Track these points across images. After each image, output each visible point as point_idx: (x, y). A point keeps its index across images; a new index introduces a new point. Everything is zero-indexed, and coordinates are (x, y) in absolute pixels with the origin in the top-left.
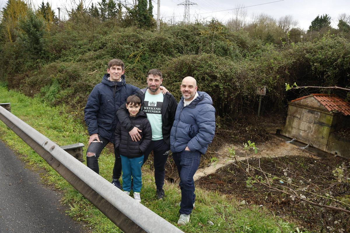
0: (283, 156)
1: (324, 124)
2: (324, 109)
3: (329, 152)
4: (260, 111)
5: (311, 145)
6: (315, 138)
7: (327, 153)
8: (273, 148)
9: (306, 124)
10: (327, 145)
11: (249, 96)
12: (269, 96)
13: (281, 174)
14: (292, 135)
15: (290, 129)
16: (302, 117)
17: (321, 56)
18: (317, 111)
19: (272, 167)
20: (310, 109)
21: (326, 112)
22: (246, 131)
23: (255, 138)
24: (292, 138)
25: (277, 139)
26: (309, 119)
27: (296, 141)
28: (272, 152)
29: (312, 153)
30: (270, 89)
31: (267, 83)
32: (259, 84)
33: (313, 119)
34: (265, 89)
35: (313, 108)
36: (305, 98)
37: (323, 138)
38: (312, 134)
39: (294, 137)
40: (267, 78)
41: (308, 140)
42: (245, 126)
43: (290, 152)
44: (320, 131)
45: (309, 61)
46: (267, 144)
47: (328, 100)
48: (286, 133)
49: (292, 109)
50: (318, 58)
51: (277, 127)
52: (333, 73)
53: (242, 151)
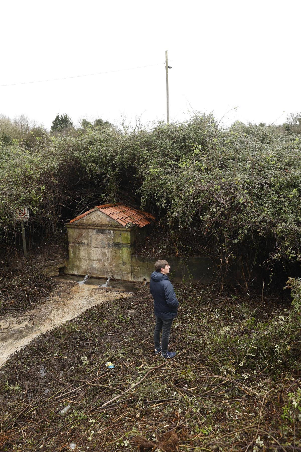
0: (84, 309)
1: (121, 244)
2: (116, 224)
3: (136, 280)
4: (27, 246)
5: (112, 278)
6: (115, 266)
7: (134, 282)
8: (65, 300)
9: (98, 251)
10: (132, 272)
11: (5, 228)
12: (36, 220)
13: (101, 348)
14: (82, 270)
15: (77, 263)
16: (89, 241)
17: (94, 153)
18: (108, 229)
19: (82, 340)
20: (98, 228)
21: (120, 228)
22: (13, 287)
23: (31, 294)
24: (83, 274)
25: (64, 283)
26: (100, 243)
27: (91, 277)
28: (66, 310)
29: (119, 289)
30: (35, 210)
31: (28, 201)
32: (15, 204)
33: (105, 241)
34: (27, 211)
35: (102, 226)
36: (88, 214)
37: (124, 263)
38: (109, 262)
39: (86, 272)
40: (26, 193)
41: (106, 272)
42: (9, 279)
43: (91, 300)
44: (119, 255)
45: (80, 161)
46: (53, 298)
47: (116, 211)
48: (73, 270)
49: (73, 233)
50: (90, 156)
51: (58, 264)
52: (114, 175)
53: (17, 327)
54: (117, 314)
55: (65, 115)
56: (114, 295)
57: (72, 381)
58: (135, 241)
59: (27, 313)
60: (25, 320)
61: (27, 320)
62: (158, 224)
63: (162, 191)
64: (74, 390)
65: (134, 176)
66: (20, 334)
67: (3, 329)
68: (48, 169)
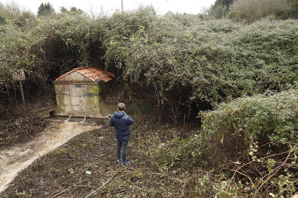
0: (69, 138)
1: (92, 94)
2: (89, 81)
3: (104, 117)
4: (25, 97)
5: (87, 116)
6: (89, 109)
7: (103, 119)
8: (56, 133)
9: (77, 99)
10: (101, 112)
11: (6, 85)
12: (30, 79)
13: (82, 163)
14: (66, 113)
15: (63, 108)
16: (71, 93)
17: (70, 31)
18: (83, 84)
19: (68, 159)
20: (76, 83)
21: (92, 83)
22: (17, 126)
23: (30, 131)
24: (67, 115)
25: (54, 122)
26: (78, 94)
27: (73, 117)
28: (56, 140)
29: (92, 124)
30: (29, 72)
31: (23, 66)
32: (13, 68)
33: (81, 92)
34: (23, 73)
35: (79, 82)
36: (69, 74)
37: (95, 107)
38: (85, 106)
39: (69, 114)
40: (22, 60)
41: (83, 113)
42: (13, 121)
43: (73, 132)
44: (91, 101)
45: (61, 37)
46: (47, 132)
47: (88, 71)
48: (60, 113)
49: (59, 88)
50: (68, 33)
51: (49, 109)
52: (86, 47)
53: (21, 154)
54: (91, 140)
55: (48, 3)
56: (89, 128)
57: (63, 185)
58: (102, 91)
59: (28, 144)
60: (27, 148)
61: (29, 148)
62: (117, 80)
63: (119, 57)
64: (65, 191)
65: (100, 47)
66: (24, 158)
67: (11, 156)
68: (37, 43)
